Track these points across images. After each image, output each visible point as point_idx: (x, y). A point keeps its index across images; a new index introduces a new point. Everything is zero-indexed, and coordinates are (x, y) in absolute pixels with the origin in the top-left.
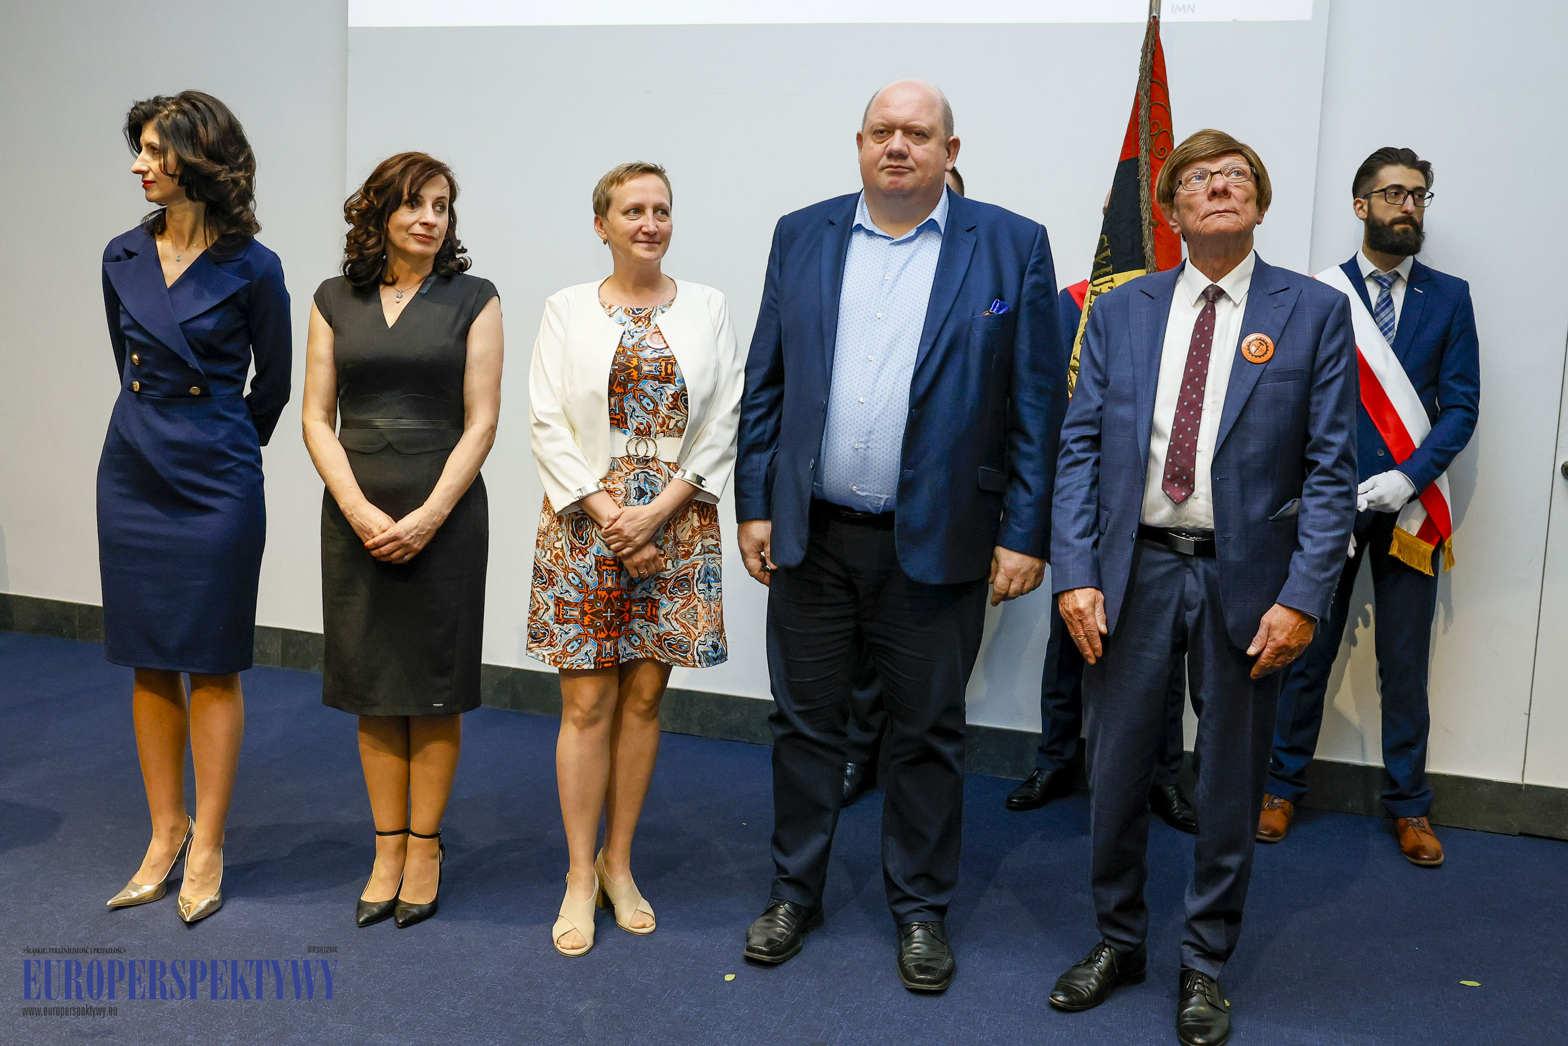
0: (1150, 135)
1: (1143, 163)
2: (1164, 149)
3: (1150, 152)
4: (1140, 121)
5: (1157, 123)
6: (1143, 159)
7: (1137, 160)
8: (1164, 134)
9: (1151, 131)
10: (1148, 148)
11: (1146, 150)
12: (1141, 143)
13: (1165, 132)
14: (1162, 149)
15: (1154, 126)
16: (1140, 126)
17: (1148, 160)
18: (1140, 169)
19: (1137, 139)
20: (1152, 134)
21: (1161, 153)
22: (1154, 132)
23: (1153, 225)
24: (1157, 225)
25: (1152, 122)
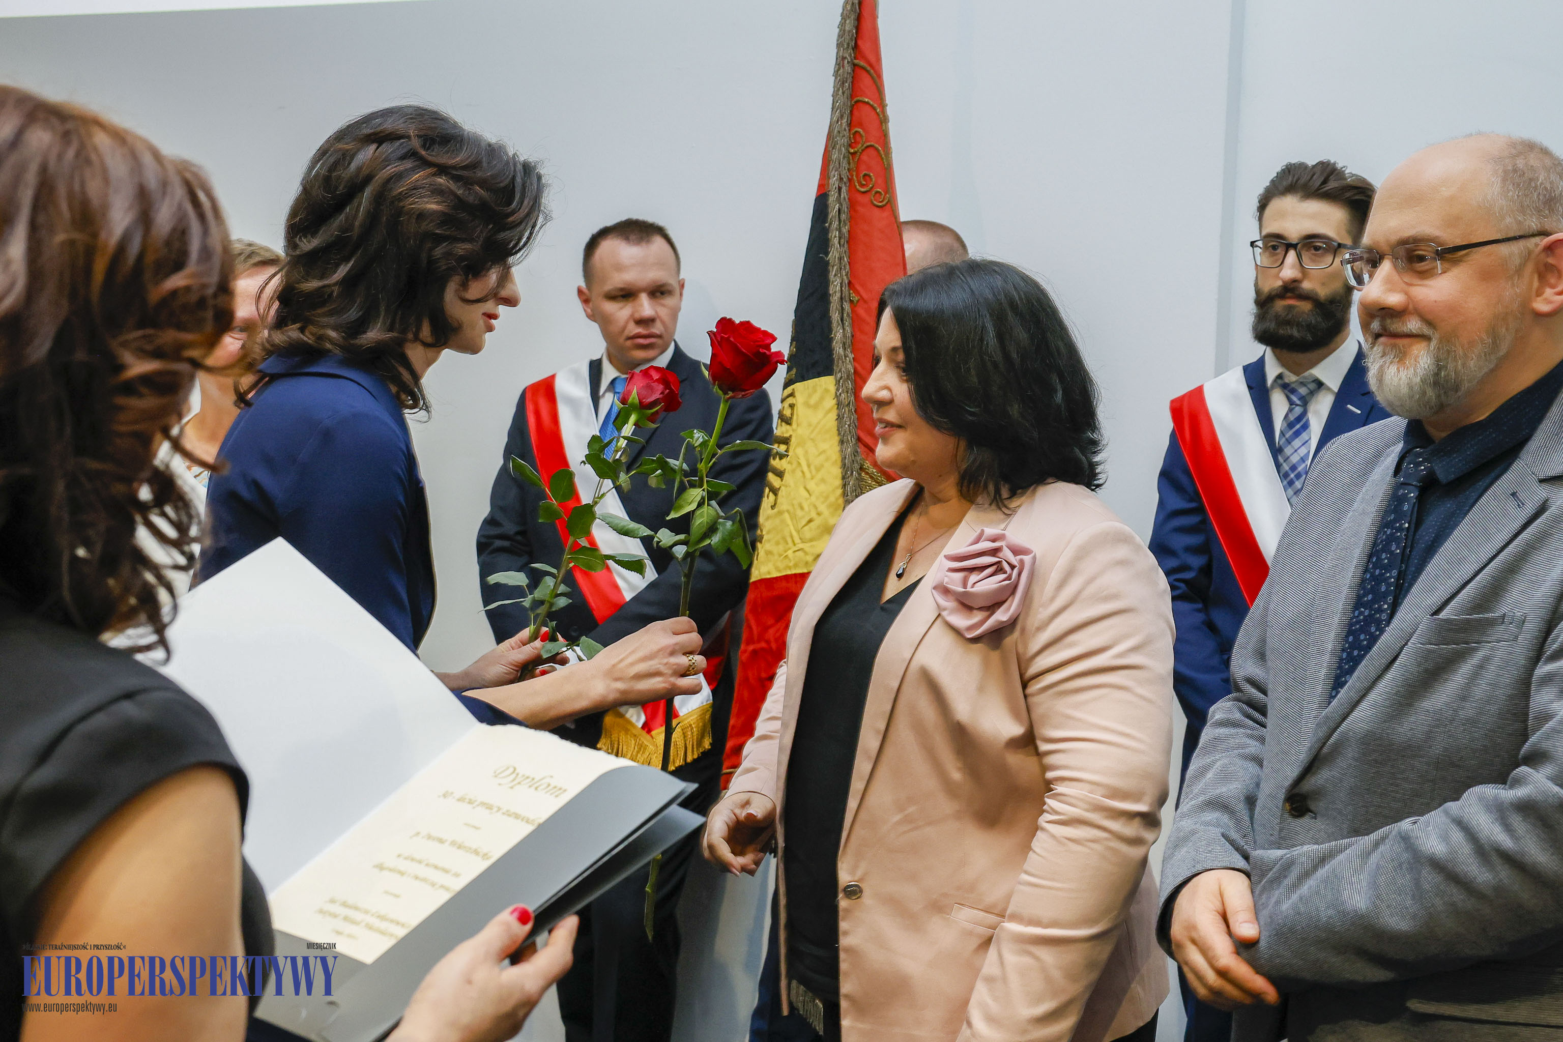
0: (851, 154)
2: (869, 176)
3: (848, 181)
5: (860, 133)
6: (833, 193)
7: (827, 195)
8: (871, 151)
9: (850, 146)
10: (843, 175)
11: (840, 178)
12: (832, 166)
13: (870, 147)
14: (865, 175)
15: (855, 137)
17: (844, 195)
18: (829, 211)
20: (852, 151)
21: (864, 183)
22: (856, 147)
23: (851, 302)
24: (858, 301)
25: (853, 131)
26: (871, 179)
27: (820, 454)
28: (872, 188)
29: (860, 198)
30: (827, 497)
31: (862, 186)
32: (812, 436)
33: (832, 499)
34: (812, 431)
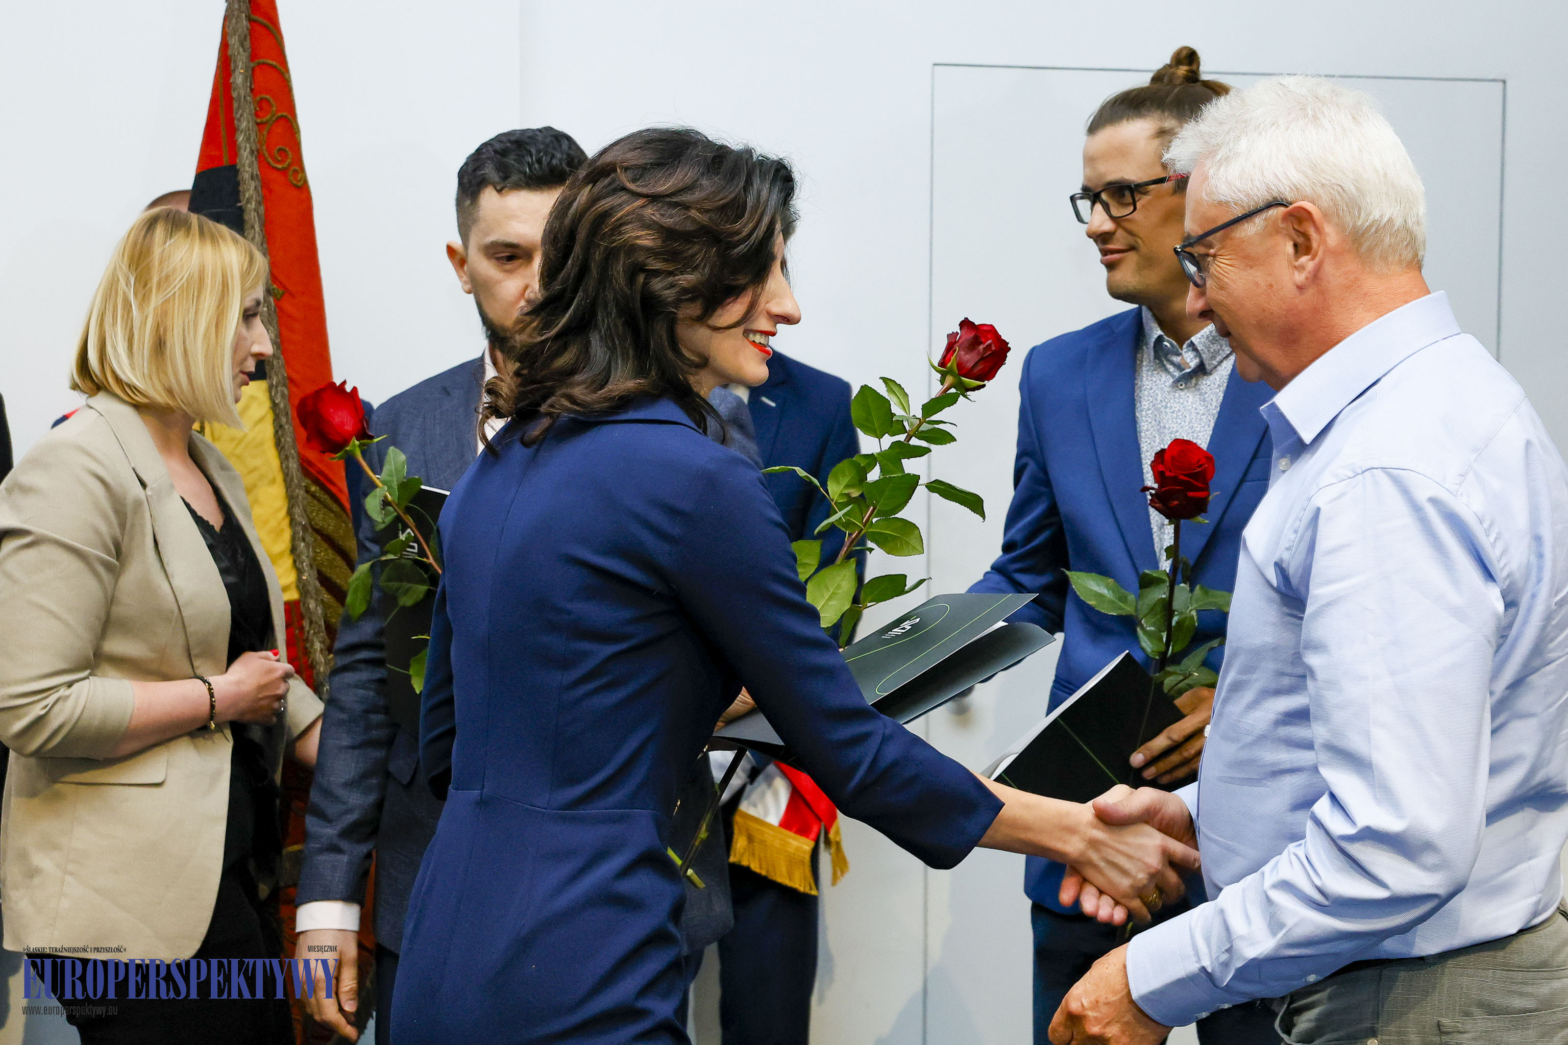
0: (258, 124)
1: (247, 176)
2: (285, 151)
3: (259, 156)
4: (234, 95)
5: (268, 101)
6: (247, 169)
7: (233, 170)
8: (282, 122)
9: (257, 115)
10: (254, 148)
11: (252, 152)
12: (240, 138)
13: (282, 117)
14: (280, 149)
15: (262, 106)
16: (235, 105)
17: (256, 171)
18: (241, 188)
19: (232, 130)
20: (259, 121)
21: (280, 158)
22: (263, 117)
23: (275, 296)
24: (283, 295)
25: (258, 98)
26: (287, 156)
27: (251, 472)
28: (290, 165)
29: (274, 175)
30: (266, 522)
31: (279, 162)
32: (238, 451)
33: (273, 523)
34: (238, 444)
